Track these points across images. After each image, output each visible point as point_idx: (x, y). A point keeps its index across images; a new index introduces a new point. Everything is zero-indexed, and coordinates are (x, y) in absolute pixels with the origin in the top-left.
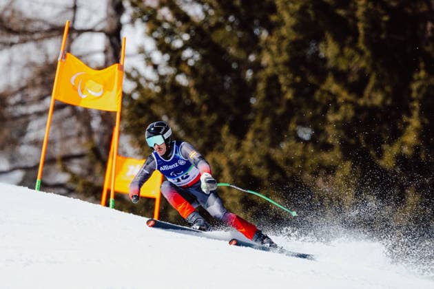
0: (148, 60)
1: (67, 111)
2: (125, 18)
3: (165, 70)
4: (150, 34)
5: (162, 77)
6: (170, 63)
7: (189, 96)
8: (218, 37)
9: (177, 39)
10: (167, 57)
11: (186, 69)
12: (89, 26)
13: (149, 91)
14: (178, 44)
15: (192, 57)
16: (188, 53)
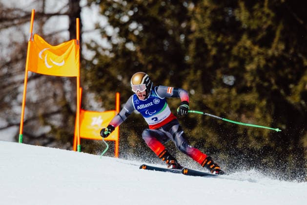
0: (104, 33)
1: (43, 79)
2: (83, 2)
3: (116, 40)
4: (103, 13)
5: (114, 46)
6: (120, 35)
7: (137, 58)
9: (123, 15)
10: (117, 30)
11: (133, 38)
12: (56, 10)
13: (106, 57)
14: (125, 19)
15: (137, 29)
16: (133, 26)
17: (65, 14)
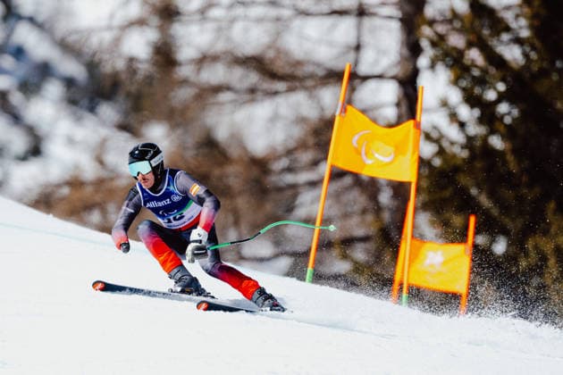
0: (453, 116)
1: (348, 180)
2: (423, 62)
3: (474, 130)
4: (455, 82)
5: (470, 139)
6: (481, 121)
7: (505, 162)
8: (542, 87)
9: (490, 88)
10: (477, 112)
11: (502, 128)
12: (377, 70)
13: (454, 156)
14: (491, 95)
15: (509, 114)
16: (503, 108)
17: (393, 78)
